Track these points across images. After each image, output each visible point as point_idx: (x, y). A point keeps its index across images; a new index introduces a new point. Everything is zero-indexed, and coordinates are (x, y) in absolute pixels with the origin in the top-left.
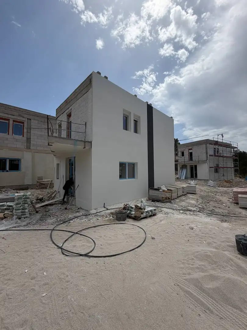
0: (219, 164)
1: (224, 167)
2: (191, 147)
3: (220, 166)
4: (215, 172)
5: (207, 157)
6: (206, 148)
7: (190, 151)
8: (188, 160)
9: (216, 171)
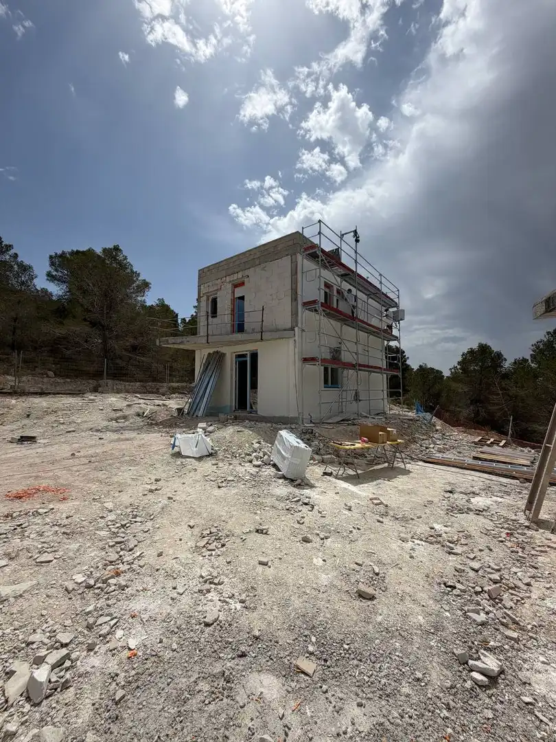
0: (343, 348)
1: (360, 365)
2: (240, 275)
3: (346, 357)
4: (326, 382)
5: (295, 314)
6: (294, 273)
7: (239, 292)
8: (229, 328)
9: (331, 379)
